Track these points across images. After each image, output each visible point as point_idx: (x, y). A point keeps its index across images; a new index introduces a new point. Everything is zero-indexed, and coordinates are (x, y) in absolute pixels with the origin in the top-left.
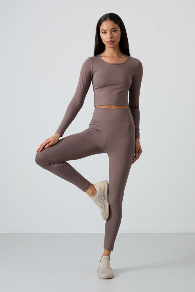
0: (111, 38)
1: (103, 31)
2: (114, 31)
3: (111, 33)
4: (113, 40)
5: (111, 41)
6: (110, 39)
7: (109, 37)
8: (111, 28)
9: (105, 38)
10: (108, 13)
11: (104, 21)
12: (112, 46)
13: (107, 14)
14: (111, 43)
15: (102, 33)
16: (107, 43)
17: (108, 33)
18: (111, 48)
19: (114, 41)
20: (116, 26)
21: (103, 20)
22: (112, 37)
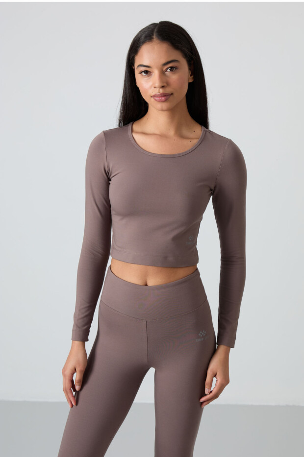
0: (163, 87)
1: (143, 69)
2: (172, 69)
3: (163, 73)
4: (168, 90)
5: (164, 95)
6: (161, 91)
7: (157, 84)
8: (163, 61)
9: (148, 86)
10: (158, 21)
11: (144, 42)
12: (165, 106)
13: (154, 25)
14: (163, 98)
15: (141, 73)
16: (152, 99)
17: (156, 73)
18: (162, 110)
19: (172, 94)
20: (177, 55)
21: (141, 41)
22: (165, 84)
